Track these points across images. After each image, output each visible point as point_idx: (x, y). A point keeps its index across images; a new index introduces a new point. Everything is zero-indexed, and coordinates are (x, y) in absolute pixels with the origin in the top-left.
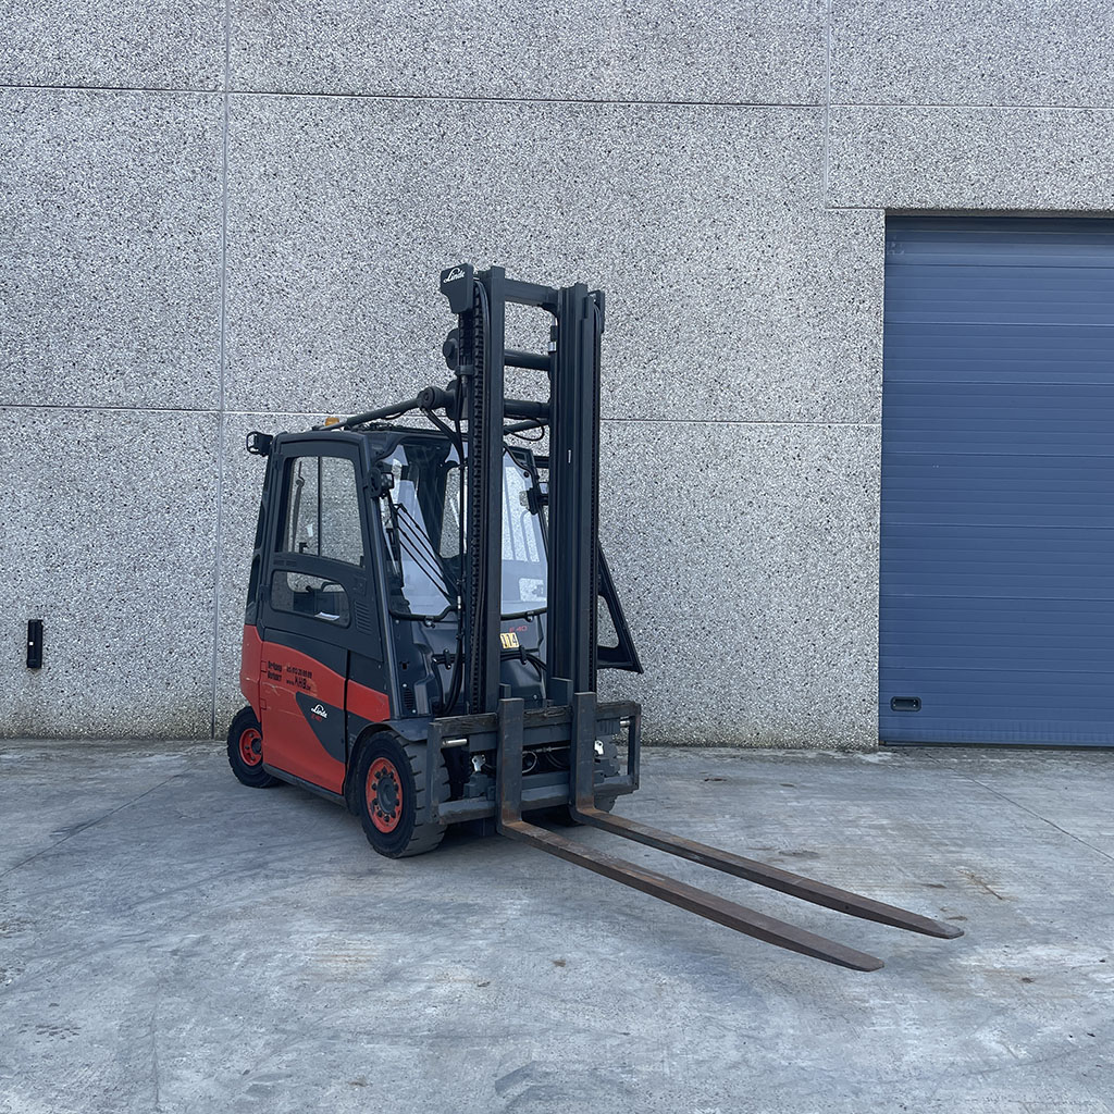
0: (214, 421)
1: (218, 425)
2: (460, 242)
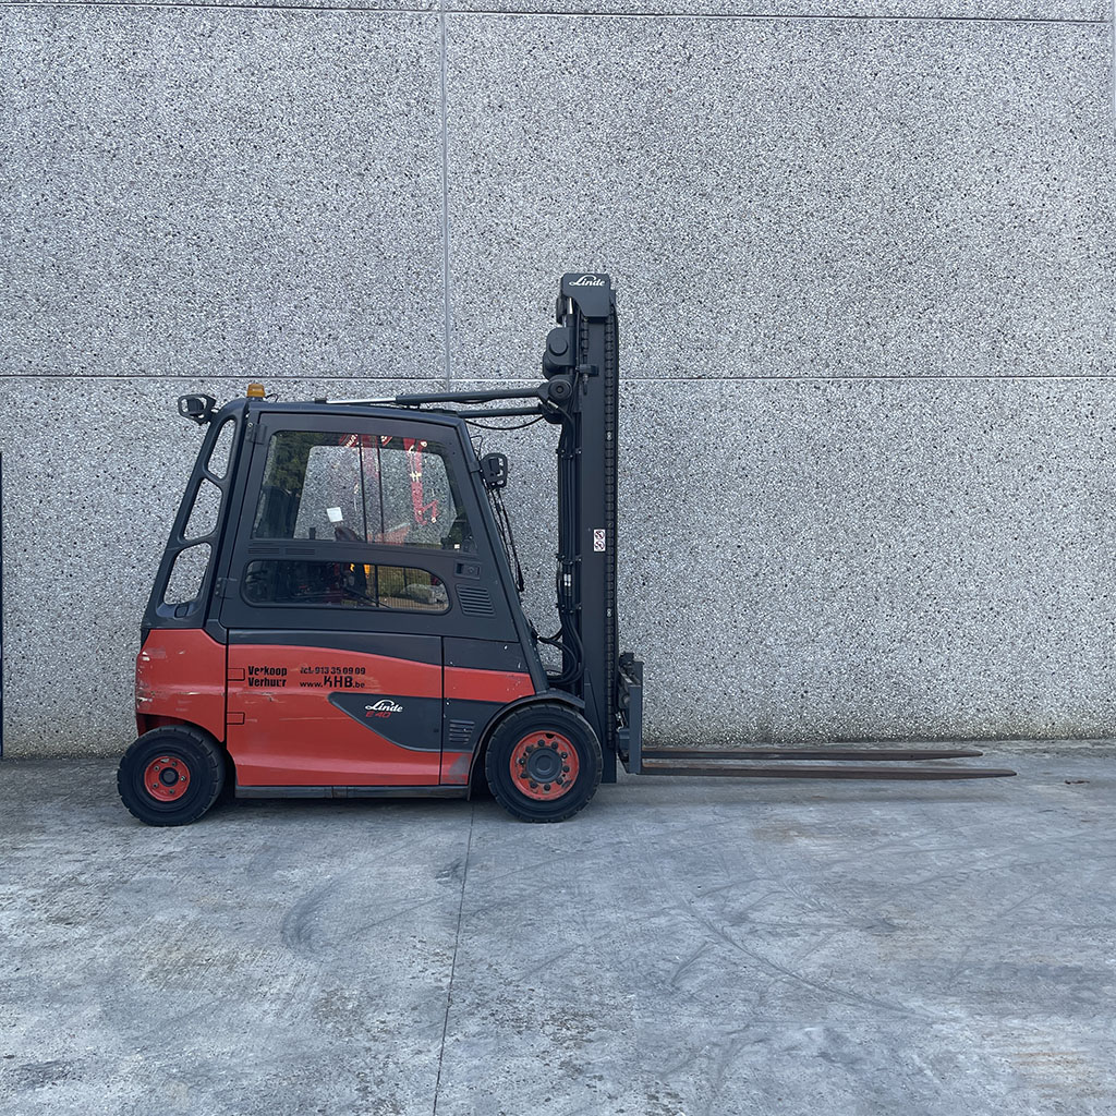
2: (710, 180)
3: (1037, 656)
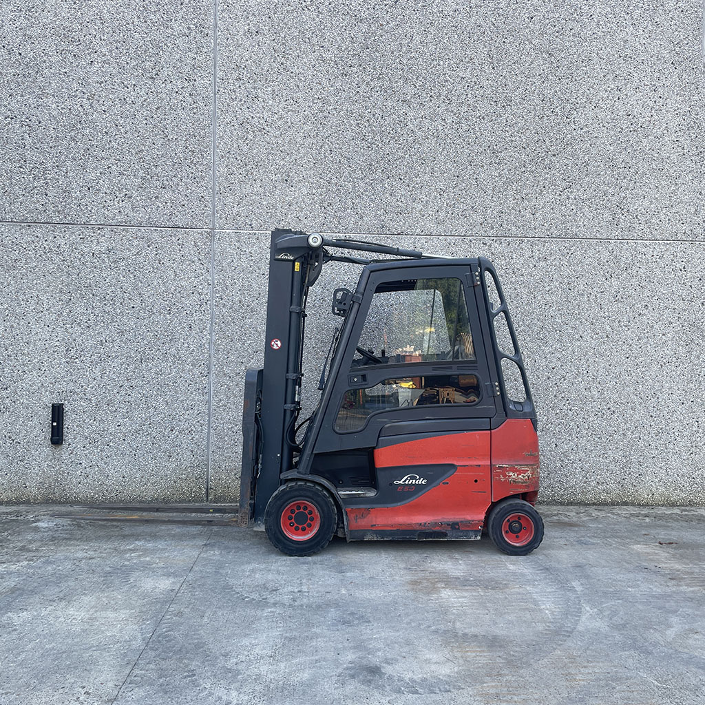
0: (207, 238)
1: (210, 241)
2: (410, 91)
3: (641, 443)
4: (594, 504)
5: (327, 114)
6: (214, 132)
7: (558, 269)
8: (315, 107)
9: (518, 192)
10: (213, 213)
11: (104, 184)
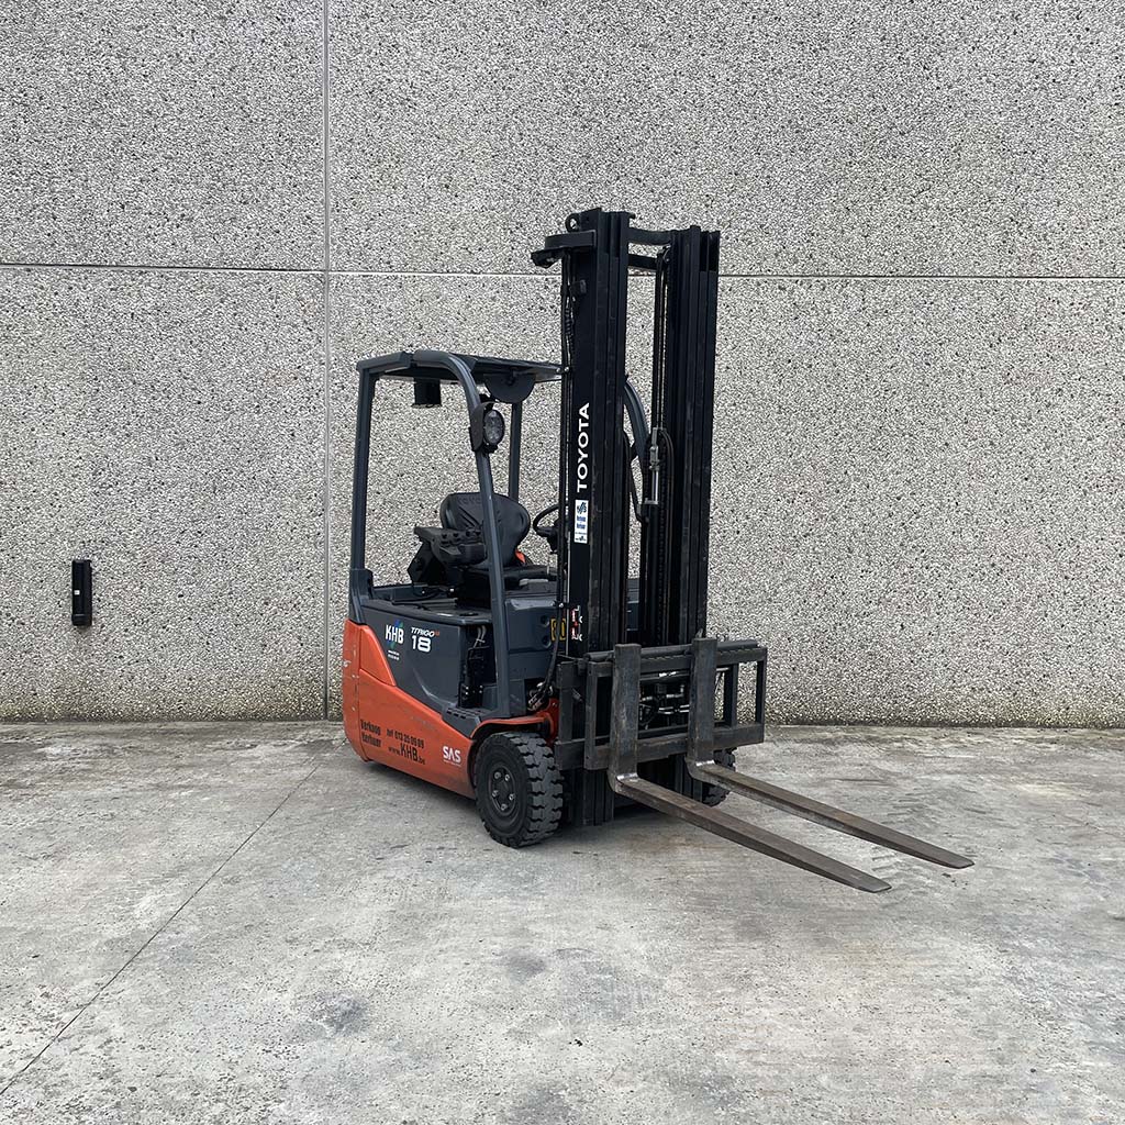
0: (316, 286)
1: (322, 290)
2: (653, 28)
3: (1049, 624)
4: (967, 724)
5: (513, 72)
6: (326, 106)
7: (908, 329)
8: (494, 60)
9: (839, 198)
10: (327, 243)
11: (147, 199)
